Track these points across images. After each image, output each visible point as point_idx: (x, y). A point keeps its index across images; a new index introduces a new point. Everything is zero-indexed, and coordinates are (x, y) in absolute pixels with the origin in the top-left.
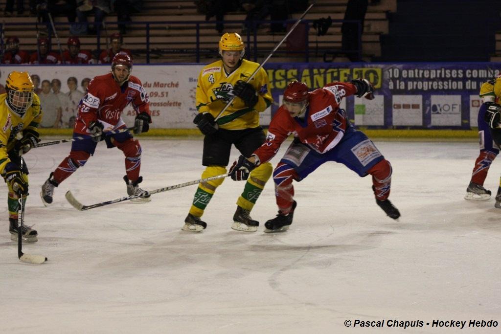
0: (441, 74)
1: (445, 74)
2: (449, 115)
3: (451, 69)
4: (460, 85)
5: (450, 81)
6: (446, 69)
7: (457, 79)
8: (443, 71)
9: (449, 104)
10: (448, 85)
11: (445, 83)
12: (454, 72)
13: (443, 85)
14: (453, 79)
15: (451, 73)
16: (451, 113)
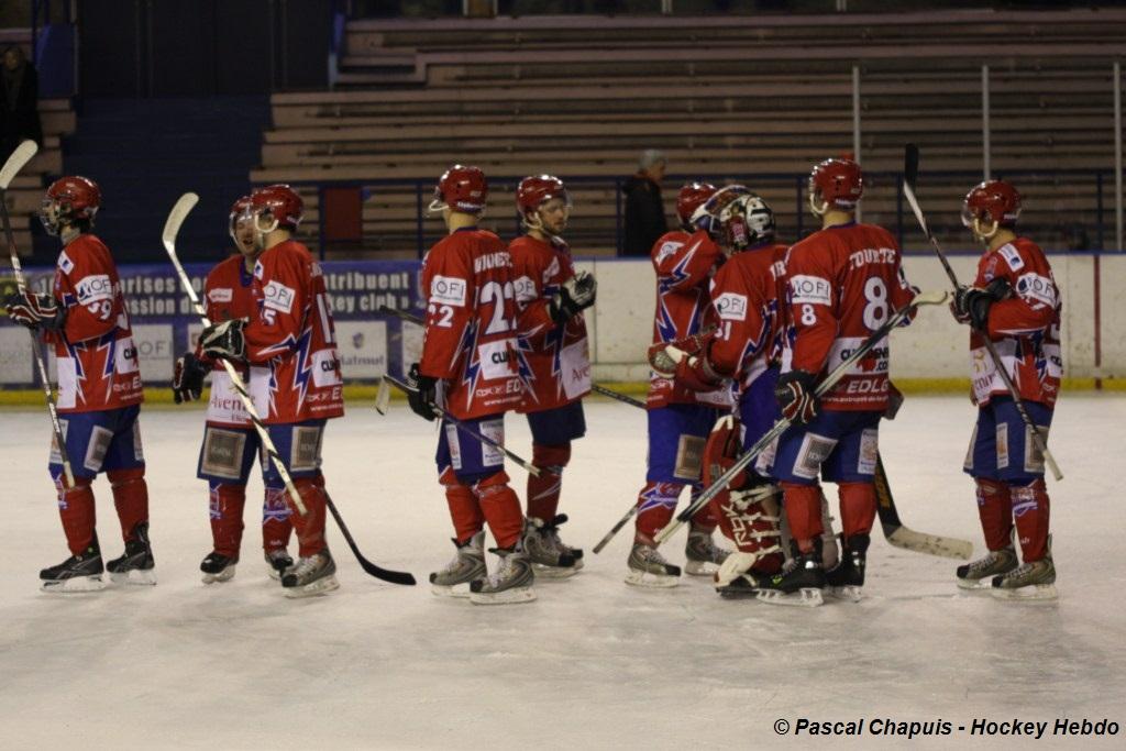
0: (134, 286)
1: (143, 286)
2: (152, 362)
3: (153, 277)
4: (170, 306)
5: (152, 299)
6: (143, 277)
7: (164, 296)
8: (139, 282)
9: (150, 340)
10: (148, 306)
11: (143, 303)
12: (159, 282)
13: (139, 306)
14: (157, 296)
15: (153, 284)
16: (154, 359)
